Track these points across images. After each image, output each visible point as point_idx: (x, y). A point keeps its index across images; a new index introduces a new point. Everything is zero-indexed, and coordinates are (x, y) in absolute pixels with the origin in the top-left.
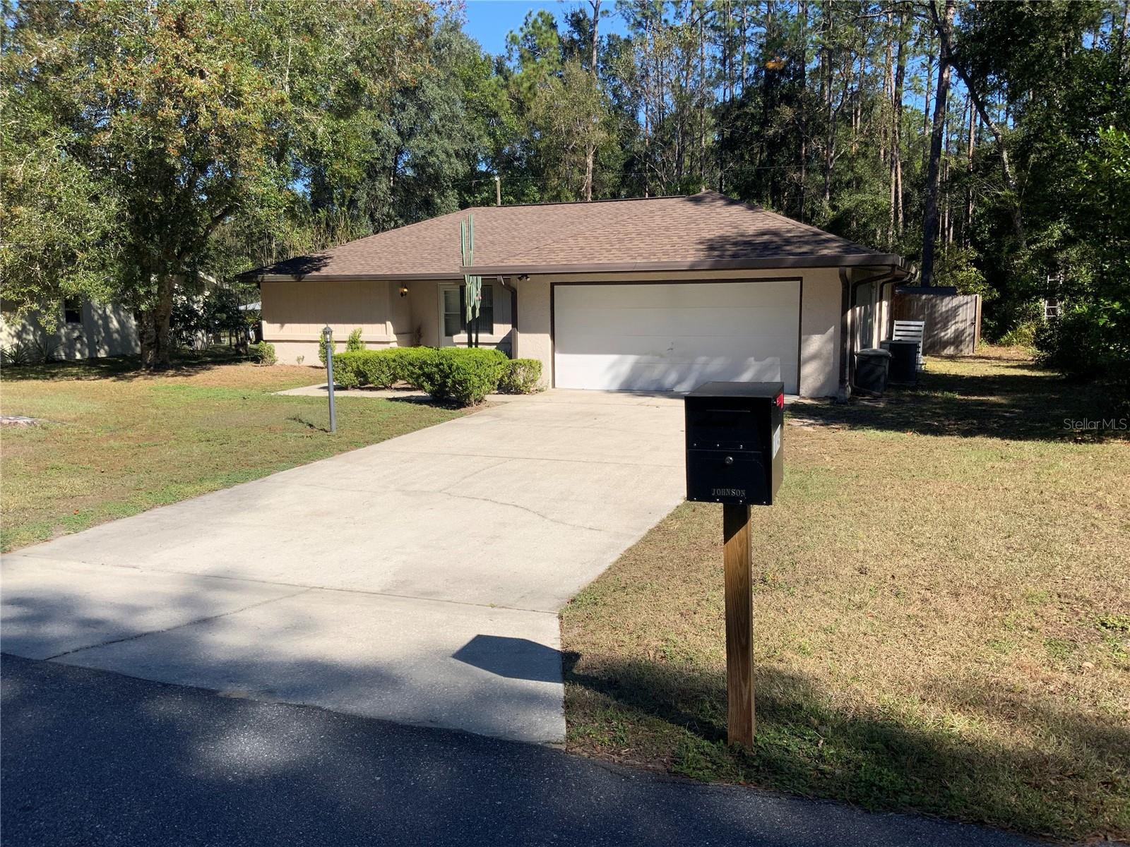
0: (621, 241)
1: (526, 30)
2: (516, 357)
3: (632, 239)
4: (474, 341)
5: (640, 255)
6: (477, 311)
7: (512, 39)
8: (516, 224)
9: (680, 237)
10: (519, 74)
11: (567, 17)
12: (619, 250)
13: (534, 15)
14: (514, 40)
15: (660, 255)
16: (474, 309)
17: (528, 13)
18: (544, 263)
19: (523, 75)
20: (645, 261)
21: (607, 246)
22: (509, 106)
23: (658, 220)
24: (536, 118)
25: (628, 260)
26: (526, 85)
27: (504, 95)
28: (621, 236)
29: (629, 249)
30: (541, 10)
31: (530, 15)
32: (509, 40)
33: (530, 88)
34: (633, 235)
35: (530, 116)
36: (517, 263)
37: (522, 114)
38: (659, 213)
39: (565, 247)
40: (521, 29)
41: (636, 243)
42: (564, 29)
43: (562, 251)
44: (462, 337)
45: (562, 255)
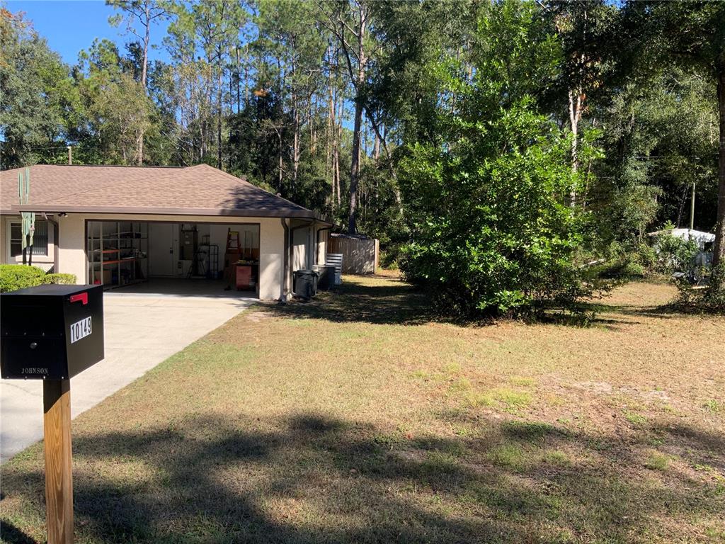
0: (138, 193)
1: (93, 50)
2: (57, 272)
3: (146, 192)
4: (28, 260)
5: (151, 203)
6: (31, 238)
7: (83, 54)
8: (71, 178)
9: (181, 193)
10: (86, 79)
11: (126, 45)
12: (136, 199)
13: (100, 42)
14: (84, 56)
15: (165, 204)
16: (28, 237)
17: (95, 39)
18: (79, 205)
19: (90, 79)
20: (154, 207)
21: (128, 196)
22: (79, 99)
23: (167, 180)
24: (99, 109)
25: (142, 206)
26: (92, 87)
27: (76, 91)
28: (139, 189)
29: (144, 198)
30: (105, 38)
31: (96, 40)
32: (81, 55)
33: (95, 89)
34: (148, 190)
35: (94, 107)
36: (58, 204)
37: (89, 106)
38: (168, 176)
39: (96, 195)
40: (90, 50)
41: (150, 195)
42: (124, 53)
43: (94, 197)
44: (19, 258)
45: (93, 200)
